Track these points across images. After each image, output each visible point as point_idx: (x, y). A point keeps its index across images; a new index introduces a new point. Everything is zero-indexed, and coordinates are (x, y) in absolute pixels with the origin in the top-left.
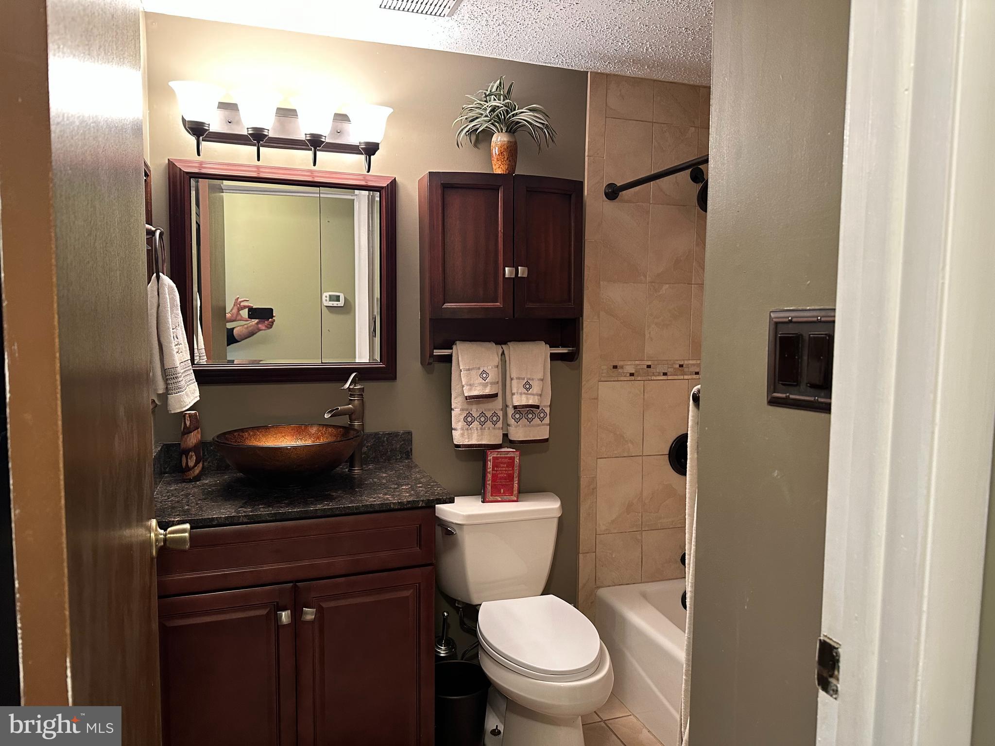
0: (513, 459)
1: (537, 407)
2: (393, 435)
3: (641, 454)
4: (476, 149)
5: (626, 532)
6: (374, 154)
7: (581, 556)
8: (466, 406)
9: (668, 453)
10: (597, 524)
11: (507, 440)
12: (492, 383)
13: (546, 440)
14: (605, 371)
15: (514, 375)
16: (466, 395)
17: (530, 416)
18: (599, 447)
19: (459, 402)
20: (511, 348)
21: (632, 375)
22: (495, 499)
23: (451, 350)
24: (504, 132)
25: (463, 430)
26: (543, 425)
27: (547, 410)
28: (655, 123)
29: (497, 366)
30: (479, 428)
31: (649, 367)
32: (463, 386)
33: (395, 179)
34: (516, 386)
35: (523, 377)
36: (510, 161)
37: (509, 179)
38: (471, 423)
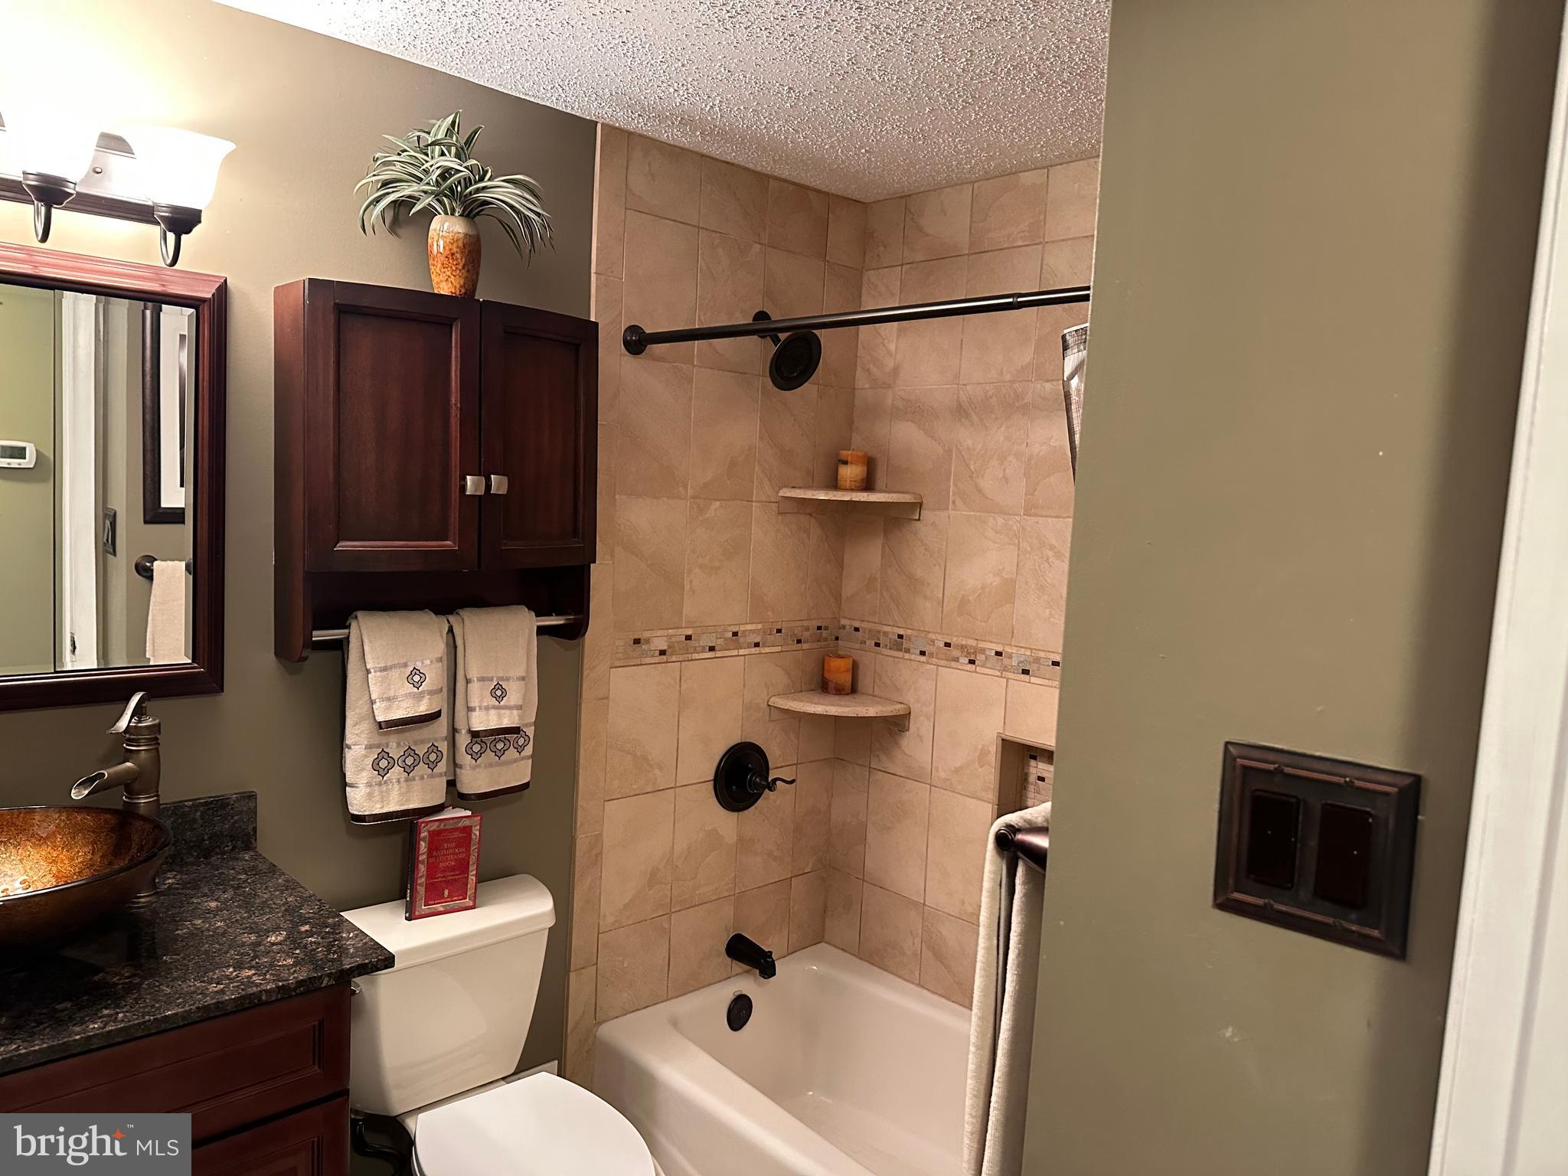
0: (467, 830)
1: (516, 730)
2: (218, 806)
3: (673, 785)
4: (392, 238)
5: (646, 920)
6: (188, 232)
7: (572, 975)
8: (376, 740)
9: (712, 777)
10: (602, 914)
11: (456, 796)
12: (431, 693)
13: (526, 786)
14: (621, 649)
15: (473, 674)
16: (380, 718)
17: (500, 746)
18: (608, 780)
19: (362, 732)
20: (467, 621)
21: (663, 653)
22: (433, 910)
23: (346, 631)
24: (457, 214)
25: (371, 786)
26: (523, 759)
27: (530, 731)
28: (702, 228)
29: (440, 660)
30: (402, 780)
31: (688, 638)
32: (372, 702)
33: (226, 281)
34: (478, 694)
35: (490, 676)
36: (468, 271)
37: (464, 303)
38: (386, 770)
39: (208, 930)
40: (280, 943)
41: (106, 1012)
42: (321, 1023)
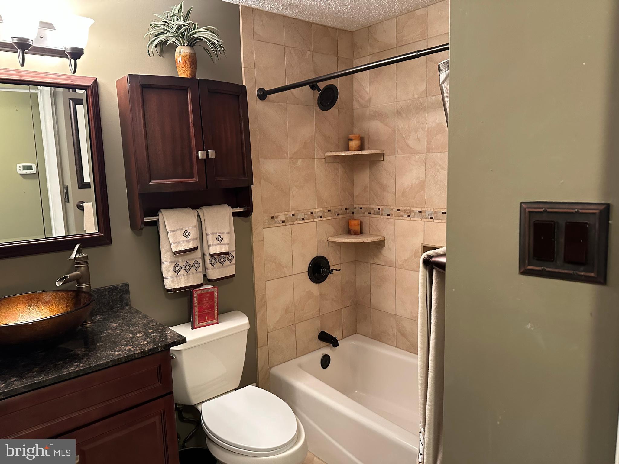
0: (213, 293)
1: (228, 253)
2: (114, 289)
3: (292, 274)
4: (162, 58)
5: (286, 327)
6: (79, 58)
7: (259, 349)
8: (173, 259)
9: (307, 270)
10: (268, 326)
11: (207, 280)
12: (193, 240)
13: (234, 275)
14: (267, 221)
15: (209, 232)
16: (174, 251)
17: (222, 260)
18: (266, 273)
19: (168, 257)
20: (204, 211)
21: (283, 222)
22: (202, 325)
23: (158, 217)
24: (186, 45)
25: (173, 277)
26: (232, 265)
27: (234, 254)
28: (286, 46)
29: (195, 227)
30: (185, 275)
31: (293, 215)
32: (170, 244)
33: (96, 79)
34: (211, 240)
35: (216, 232)
36: (192, 68)
37: (191, 81)
38: (178, 271)
39: (113, 334)
40: (141, 337)
41: (76, 364)
42: (160, 366)
